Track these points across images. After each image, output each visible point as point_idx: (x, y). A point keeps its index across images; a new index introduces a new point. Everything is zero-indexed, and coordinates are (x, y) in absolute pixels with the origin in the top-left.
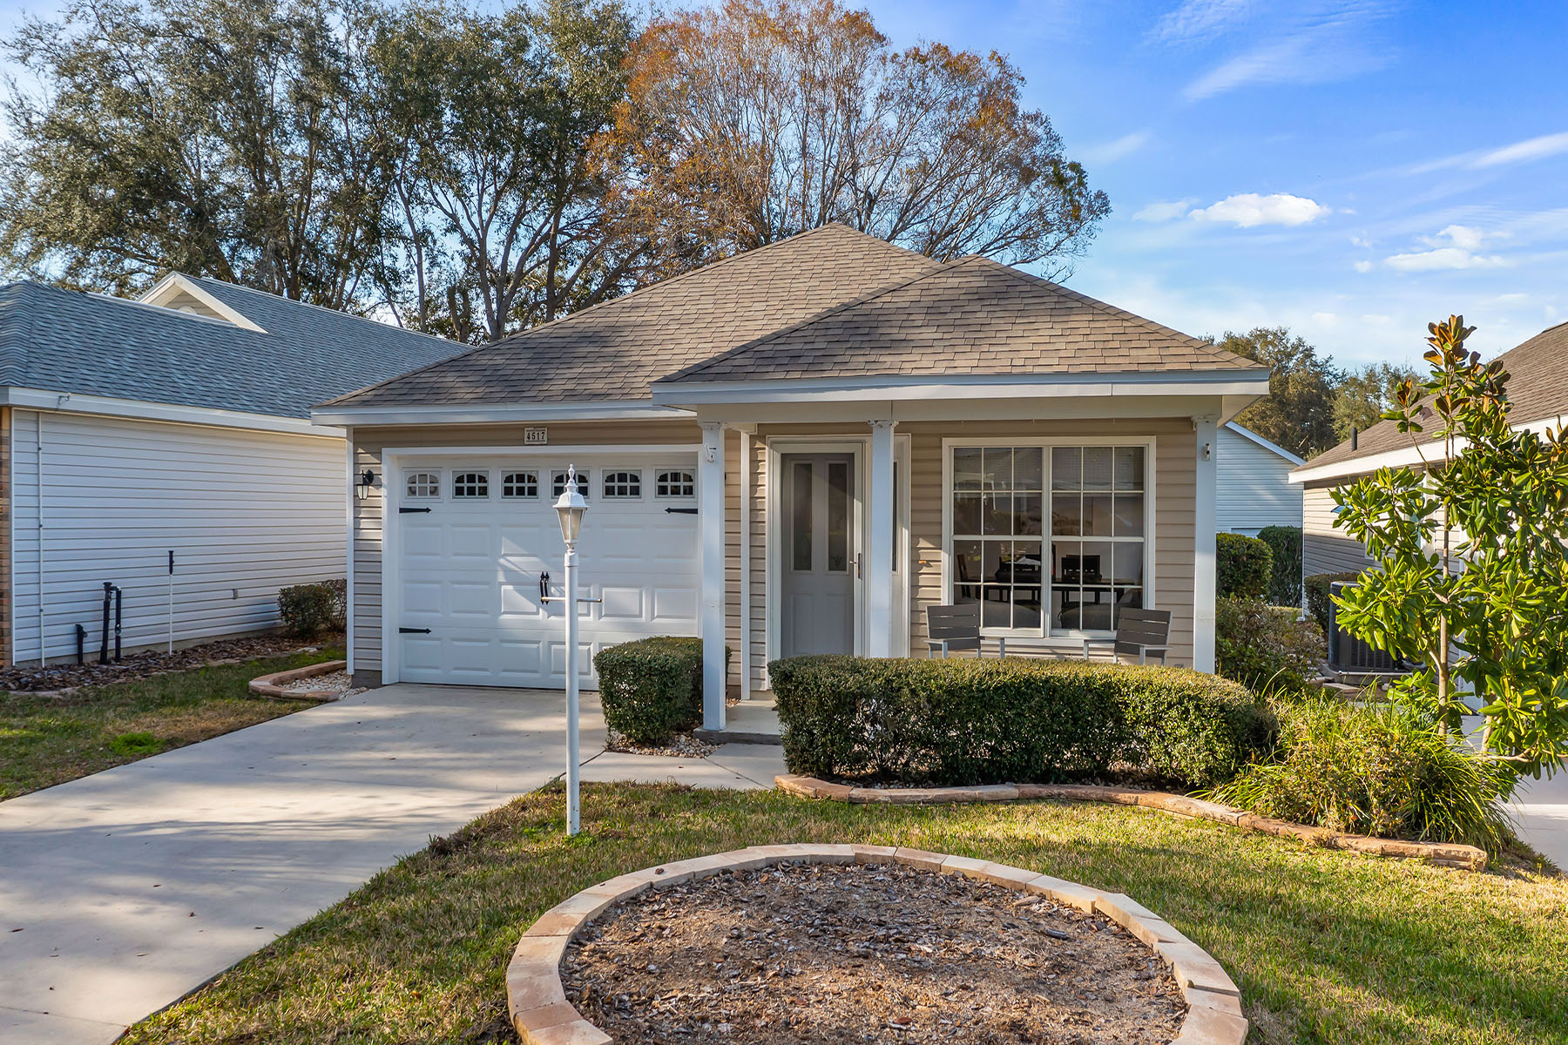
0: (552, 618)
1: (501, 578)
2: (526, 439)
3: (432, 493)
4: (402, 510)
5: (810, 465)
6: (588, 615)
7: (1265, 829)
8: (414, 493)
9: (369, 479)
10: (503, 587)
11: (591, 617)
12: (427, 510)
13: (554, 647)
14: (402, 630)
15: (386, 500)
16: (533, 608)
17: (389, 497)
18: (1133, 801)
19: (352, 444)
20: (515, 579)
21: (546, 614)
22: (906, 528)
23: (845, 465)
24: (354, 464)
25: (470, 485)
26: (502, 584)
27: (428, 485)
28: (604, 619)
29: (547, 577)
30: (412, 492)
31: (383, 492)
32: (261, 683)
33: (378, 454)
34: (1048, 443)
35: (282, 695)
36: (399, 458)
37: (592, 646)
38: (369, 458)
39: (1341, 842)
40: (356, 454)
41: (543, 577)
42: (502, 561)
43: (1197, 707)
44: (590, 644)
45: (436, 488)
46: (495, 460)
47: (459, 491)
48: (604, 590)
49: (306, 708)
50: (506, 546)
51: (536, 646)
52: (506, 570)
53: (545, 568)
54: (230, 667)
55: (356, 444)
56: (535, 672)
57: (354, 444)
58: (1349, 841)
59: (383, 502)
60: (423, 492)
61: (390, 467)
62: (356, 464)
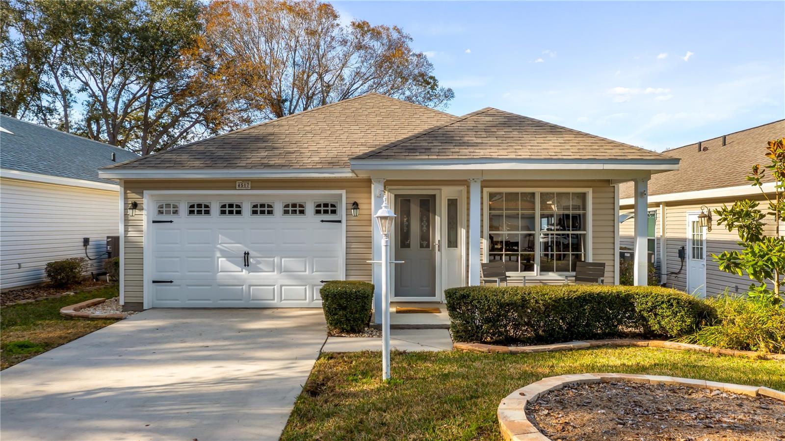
0: (251, 274)
1: (218, 254)
2: (237, 187)
3: (174, 213)
4: (154, 222)
5: (409, 200)
6: (274, 271)
7: (726, 353)
8: (162, 213)
9: (135, 206)
10: (220, 259)
11: (275, 273)
12: (171, 222)
13: (252, 288)
14: (154, 282)
15: (146, 217)
16: (240, 269)
17: (148, 215)
18: (646, 345)
19: (123, 189)
20: (226, 255)
21: (247, 272)
22: (464, 228)
23: (429, 200)
24: (125, 198)
25: (199, 209)
26: (218, 258)
27: (172, 209)
28: (283, 274)
29: (248, 254)
30: (161, 212)
31: (144, 212)
32: (67, 310)
33: (141, 194)
34: (538, 191)
35: (90, 317)
36: (152, 196)
37: (276, 287)
38: (134, 195)
39: (769, 357)
40: (125, 193)
41: (245, 253)
42: (219, 246)
43: (678, 303)
44: (274, 285)
45: (176, 211)
46: (215, 198)
47: (191, 212)
48: (283, 260)
49: (113, 323)
50: (221, 238)
51: (241, 287)
52: (221, 251)
53: (247, 250)
54: (31, 303)
55: (126, 189)
56: (241, 300)
57: (125, 188)
58: (773, 356)
59: (144, 218)
60: (168, 212)
61: (148, 201)
62: (126, 198)
